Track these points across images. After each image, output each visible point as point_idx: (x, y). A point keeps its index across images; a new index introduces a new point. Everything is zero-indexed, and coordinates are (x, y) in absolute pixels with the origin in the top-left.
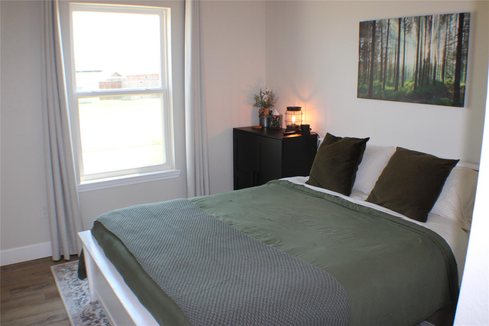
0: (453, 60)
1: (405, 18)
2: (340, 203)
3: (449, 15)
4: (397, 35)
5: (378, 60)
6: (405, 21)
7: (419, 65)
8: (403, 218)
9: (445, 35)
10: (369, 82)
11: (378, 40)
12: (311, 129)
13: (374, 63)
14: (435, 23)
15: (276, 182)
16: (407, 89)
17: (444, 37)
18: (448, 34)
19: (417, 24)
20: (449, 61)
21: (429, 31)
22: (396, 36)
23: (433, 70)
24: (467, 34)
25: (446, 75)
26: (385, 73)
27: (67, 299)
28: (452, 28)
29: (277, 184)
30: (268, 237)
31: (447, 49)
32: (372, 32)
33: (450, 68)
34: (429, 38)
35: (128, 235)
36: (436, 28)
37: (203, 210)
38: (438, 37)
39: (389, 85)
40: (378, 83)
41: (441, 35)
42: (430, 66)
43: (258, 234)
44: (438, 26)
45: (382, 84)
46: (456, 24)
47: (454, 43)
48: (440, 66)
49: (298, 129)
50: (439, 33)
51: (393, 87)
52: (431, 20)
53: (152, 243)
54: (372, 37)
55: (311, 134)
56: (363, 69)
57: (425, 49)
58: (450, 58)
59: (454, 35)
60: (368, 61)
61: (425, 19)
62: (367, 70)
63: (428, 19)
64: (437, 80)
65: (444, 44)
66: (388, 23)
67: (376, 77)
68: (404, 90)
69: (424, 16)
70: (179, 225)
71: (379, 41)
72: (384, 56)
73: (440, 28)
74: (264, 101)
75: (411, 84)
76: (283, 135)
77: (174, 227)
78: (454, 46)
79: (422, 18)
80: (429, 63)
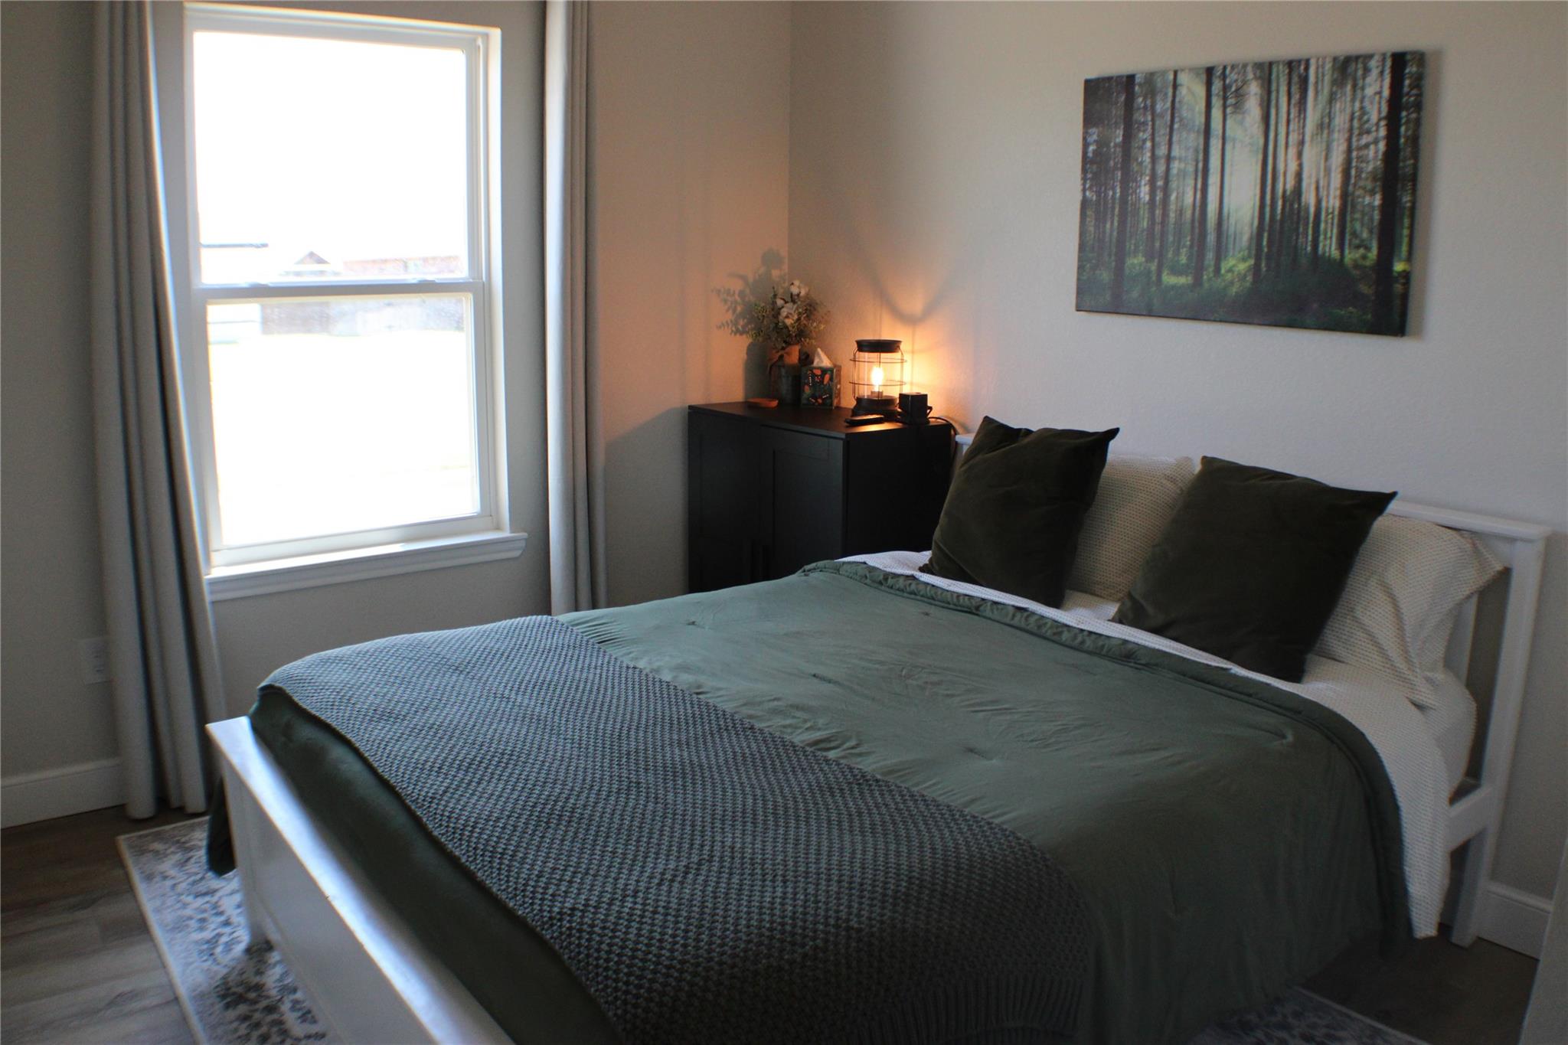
0: (1372, 193)
1: (1225, 68)
2: (1032, 626)
3: (1360, 60)
4: (1200, 120)
5: (1142, 195)
6: (1224, 76)
7: (1268, 210)
8: (1230, 669)
9: (1347, 118)
10: (1114, 264)
11: (1141, 134)
12: (931, 408)
13: (1130, 202)
14: (1316, 83)
15: (827, 566)
16: (1232, 283)
17: (1345, 123)
18: (1357, 114)
19: (1262, 86)
20: (1359, 197)
21: (1300, 107)
22: (1197, 123)
23: (1311, 225)
24: (1414, 116)
25: (1350, 240)
26: (1163, 234)
27: (172, 939)
28: (1370, 97)
29: (832, 573)
30: (819, 729)
31: (1355, 160)
32: (1123, 108)
33: (1363, 218)
34: (1299, 127)
35: (372, 726)
36: (1320, 98)
37: (607, 650)
38: (1326, 125)
39: (1176, 271)
40: (1140, 265)
41: (1333, 118)
42: (1302, 213)
43: (788, 722)
44: (1326, 91)
45: (1153, 267)
46: (1381, 87)
47: (1376, 142)
48: (1333, 213)
49: (892, 408)
50: (1330, 112)
51: (1187, 276)
52: (1304, 74)
53: (451, 750)
54: (1122, 127)
55: (931, 424)
56: (1094, 221)
57: (1286, 161)
58: (1364, 188)
59: (1374, 118)
60: (1109, 197)
61: (1287, 71)
62: (1108, 226)
63: (1298, 71)
64: (1324, 253)
65: (1343, 147)
66: (1172, 83)
67: (1137, 246)
68: (1223, 284)
69: (1284, 61)
70: (535, 695)
71: (1145, 137)
72: (1160, 183)
73: (1334, 96)
74: (784, 322)
75: (1242, 267)
76: (847, 424)
77: (519, 700)
78: (1376, 152)
79: (1278, 67)
80: (1300, 204)
